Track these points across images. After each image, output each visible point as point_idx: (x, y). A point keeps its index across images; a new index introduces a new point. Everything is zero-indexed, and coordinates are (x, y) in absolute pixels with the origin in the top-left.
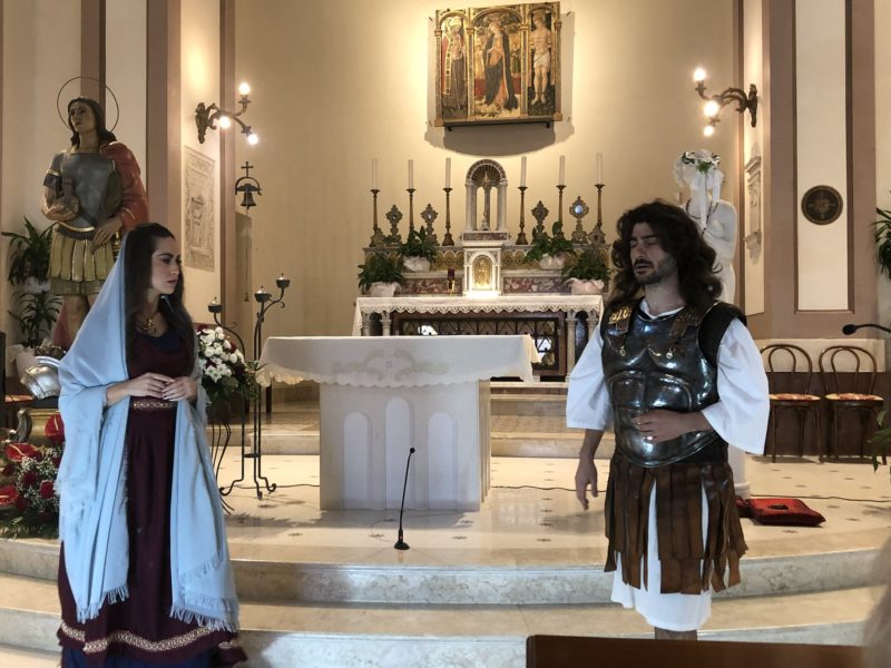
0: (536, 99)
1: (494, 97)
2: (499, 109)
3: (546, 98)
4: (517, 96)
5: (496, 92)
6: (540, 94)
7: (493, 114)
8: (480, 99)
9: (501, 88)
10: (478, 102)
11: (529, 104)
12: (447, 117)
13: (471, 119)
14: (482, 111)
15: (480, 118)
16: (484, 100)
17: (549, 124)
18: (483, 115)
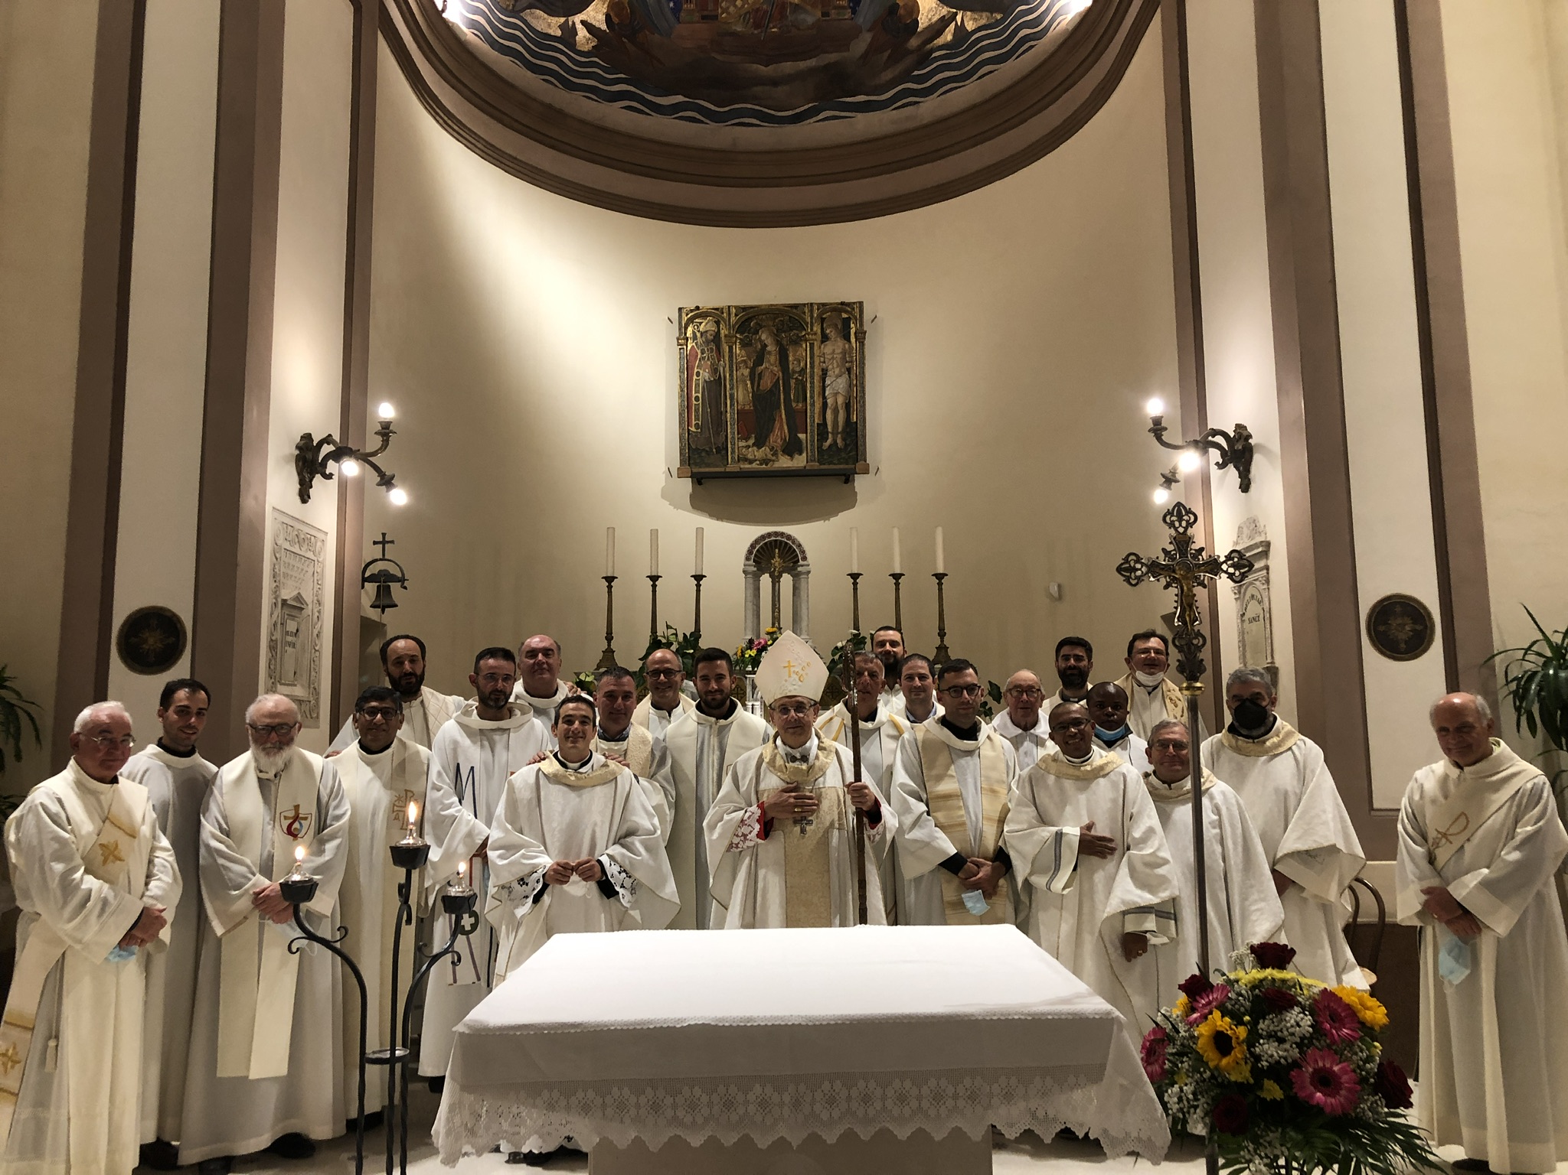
0: (829, 441)
1: (767, 437)
2: (775, 454)
3: (844, 439)
4: (802, 436)
5: (771, 430)
6: (835, 433)
7: (765, 461)
8: (747, 439)
9: (777, 424)
10: (742, 444)
11: (820, 447)
12: (696, 464)
13: (732, 467)
14: (750, 456)
15: (746, 466)
16: (751, 442)
17: (848, 478)
18: (751, 462)
